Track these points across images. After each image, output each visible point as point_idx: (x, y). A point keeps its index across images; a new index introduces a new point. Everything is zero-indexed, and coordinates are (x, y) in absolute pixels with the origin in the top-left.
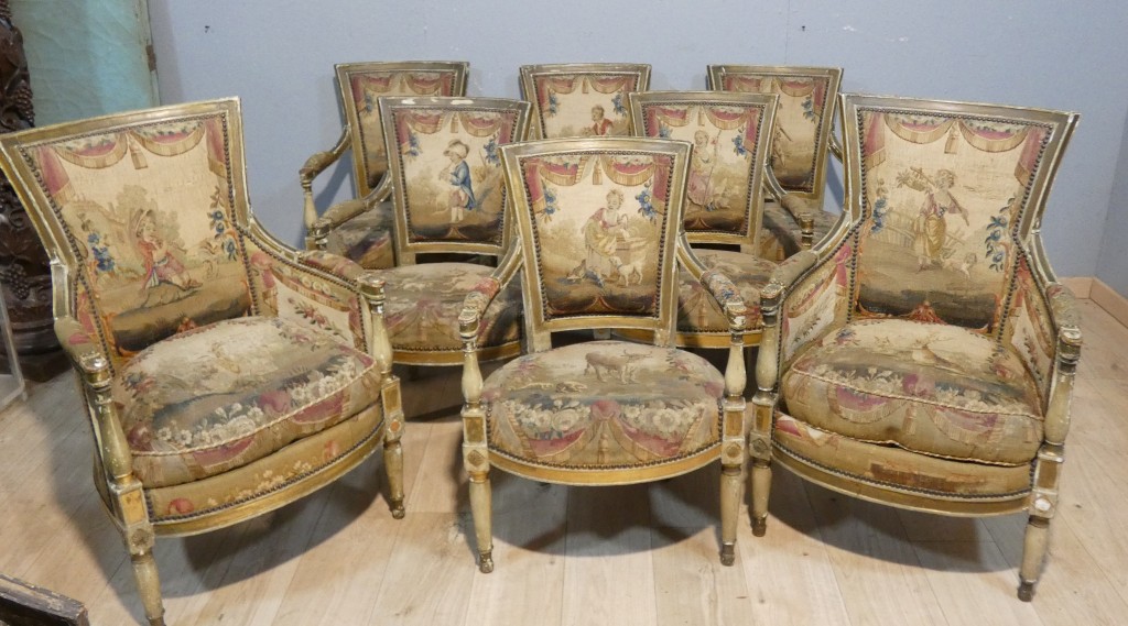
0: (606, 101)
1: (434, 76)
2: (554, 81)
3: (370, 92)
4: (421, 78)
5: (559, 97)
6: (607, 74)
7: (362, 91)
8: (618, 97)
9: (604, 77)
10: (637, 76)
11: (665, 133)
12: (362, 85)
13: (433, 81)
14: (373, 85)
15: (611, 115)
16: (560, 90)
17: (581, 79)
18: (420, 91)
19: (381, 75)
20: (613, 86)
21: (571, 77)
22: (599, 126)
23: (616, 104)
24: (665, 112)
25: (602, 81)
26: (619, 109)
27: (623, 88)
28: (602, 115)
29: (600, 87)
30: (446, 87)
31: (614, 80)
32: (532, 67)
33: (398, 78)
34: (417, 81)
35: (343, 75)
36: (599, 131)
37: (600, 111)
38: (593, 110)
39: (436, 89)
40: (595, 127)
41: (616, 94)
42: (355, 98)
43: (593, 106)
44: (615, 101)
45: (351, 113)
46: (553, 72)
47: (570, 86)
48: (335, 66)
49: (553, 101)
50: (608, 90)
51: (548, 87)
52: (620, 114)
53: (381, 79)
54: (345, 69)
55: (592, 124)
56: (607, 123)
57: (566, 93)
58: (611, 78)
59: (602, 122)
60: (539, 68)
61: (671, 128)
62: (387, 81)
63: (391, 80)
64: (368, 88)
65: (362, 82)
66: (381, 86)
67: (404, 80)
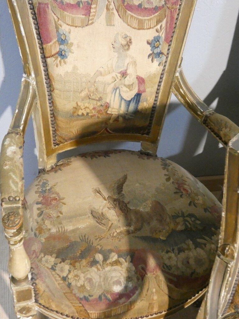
3: (65, 28)
12: (52, 16)
14: (69, 15)
18: (135, 24)
30: (172, 17)
34: (130, 7)
39: (159, 21)
42: (39, 34)
62: (87, 8)
63: (93, 6)
64: (60, 22)
65: (50, 12)
66: (79, 16)
67: (112, 6)
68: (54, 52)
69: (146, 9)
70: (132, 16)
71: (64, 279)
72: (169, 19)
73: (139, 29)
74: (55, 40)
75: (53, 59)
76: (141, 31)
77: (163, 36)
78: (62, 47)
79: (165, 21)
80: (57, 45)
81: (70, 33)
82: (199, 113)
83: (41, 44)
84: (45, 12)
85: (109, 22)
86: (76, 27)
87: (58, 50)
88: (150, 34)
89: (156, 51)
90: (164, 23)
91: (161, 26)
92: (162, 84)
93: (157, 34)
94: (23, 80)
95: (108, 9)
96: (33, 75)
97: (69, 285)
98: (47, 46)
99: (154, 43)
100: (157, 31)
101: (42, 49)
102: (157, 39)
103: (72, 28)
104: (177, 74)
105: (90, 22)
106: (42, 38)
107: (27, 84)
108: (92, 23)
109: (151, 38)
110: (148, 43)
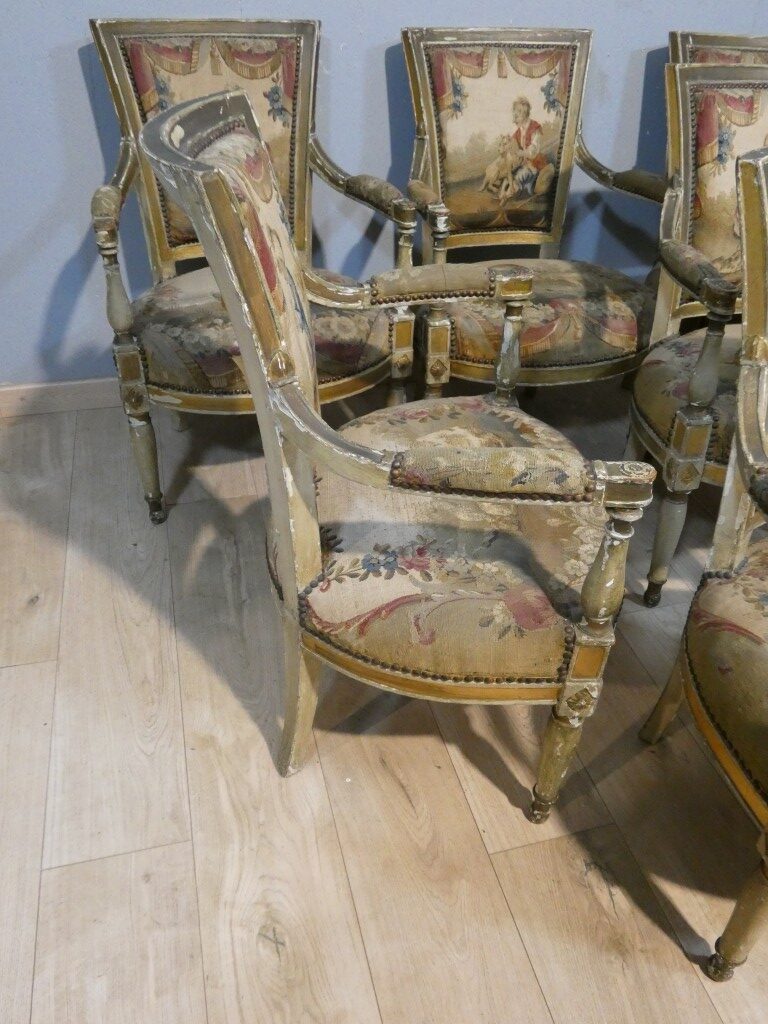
0: (532, 89)
1: (267, 46)
2: (458, 56)
3: (163, 74)
4: (245, 49)
5: (466, 83)
6: (528, 46)
7: (148, 73)
8: (551, 84)
9: (527, 51)
10: (574, 48)
11: (726, 137)
12: (147, 59)
13: (268, 55)
14: (166, 60)
15: (541, 115)
16: (468, 71)
17: (494, 53)
18: (246, 72)
19: (176, 43)
20: (540, 66)
21: (479, 50)
22: (523, 133)
23: (548, 95)
24: (729, 100)
25: (525, 57)
26: (551, 104)
27: (557, 68)
28: (528, 114)
29: (523, 66)
30: (289, 65)
31: (544, 55)
32: (421, 30)
33: (205, 47)
34: (238, 54)
35: (110, 42)
36: (523, 141)
37: (524, 106)
38: (515, 104)
39: (273, 69)
40: (518, 134)
41: (547, 79)
42: (135, 85)
43: (515, 98)
44: (546, 90)
45: (132, 116)
46: (449, 40)
47: (480, 64)
48: (92, 23)
49: (457, 91)
50: (536, 72)
51: (450, 65)
52: (553, 113)
53: (177, 49)
54: (111, 28)
55: (514, 129)
56: (535, 127)
57: (474, 77)
58: (538, 51)
59: (527, 125)
60: (430, 34)
61: (734, 128)
62: (188, 54)
63: (195, 52)
64: (157, 66)
65: (145, 54)
66: (180, 62)
67: (217, 53)
68: (153, 103)
69: (257, 55)
70: (241, 64)
71: (176, 338)
72: (286, 66)
73: (252, 79)
74: (153, 88)
75: (153, 112)
76: (255, 81)
77: (282, 86)
78: (162, 97)
79: (281, 68)
80: (156, 94)
81: (169, 80)
82: (341, 182)
83: (139, 98)
84: (138, 53)
85: (216, 71)
86: (176, 74)
87: (157, 100)
88: (266, 85)
89: (276, 106)
90: (280, 70)
91: (277, 74)
92: (296, 158)
93: (273, 85)
94: (121, 144)
95: (212, 55)
96: (132, 135)
97: (182, 343)
98: (145, 97)
99: (272, 95)
100: (273, 80)
101: (140, 104)
102: (275, 91)
103: (173, 76)
104: (310, 141)
105: (193, 69)
106: (139, 90)
107: (126, 148)
108: (195, 71)
109: (268, 90)
110: (265, 95)
